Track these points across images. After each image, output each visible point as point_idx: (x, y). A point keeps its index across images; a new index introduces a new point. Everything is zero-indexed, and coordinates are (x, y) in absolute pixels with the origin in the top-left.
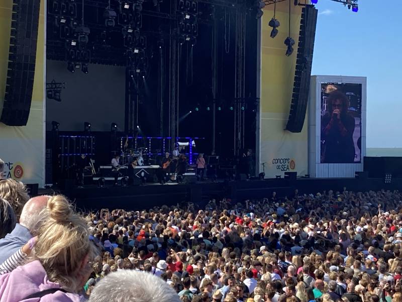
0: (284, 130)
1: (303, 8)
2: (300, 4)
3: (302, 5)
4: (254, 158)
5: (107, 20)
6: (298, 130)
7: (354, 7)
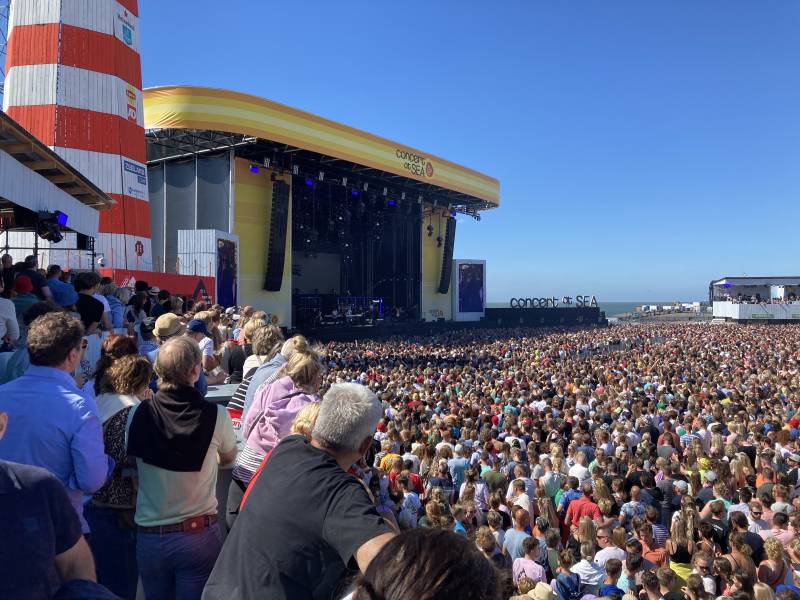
0: (437, 292)
1: (448, 219)
4: (419, 309)
6: (446, 292)
7: (479, 218)
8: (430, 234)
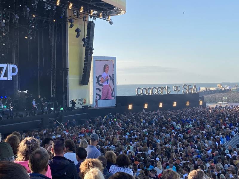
1: (88, 23)
2: (86, 21)
7: (111, 23)
8: (78, 36)
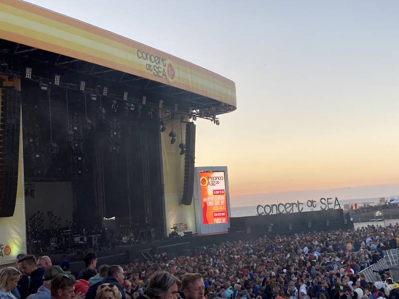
0: (180, 204)
1: (186, 125)
2: (184, 122)
3: (185, 122)
5: (67, 138)
6: (189, 203)
8: (173, 141)
